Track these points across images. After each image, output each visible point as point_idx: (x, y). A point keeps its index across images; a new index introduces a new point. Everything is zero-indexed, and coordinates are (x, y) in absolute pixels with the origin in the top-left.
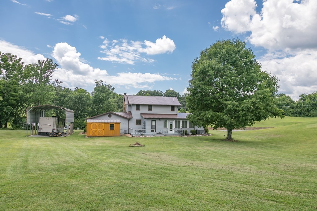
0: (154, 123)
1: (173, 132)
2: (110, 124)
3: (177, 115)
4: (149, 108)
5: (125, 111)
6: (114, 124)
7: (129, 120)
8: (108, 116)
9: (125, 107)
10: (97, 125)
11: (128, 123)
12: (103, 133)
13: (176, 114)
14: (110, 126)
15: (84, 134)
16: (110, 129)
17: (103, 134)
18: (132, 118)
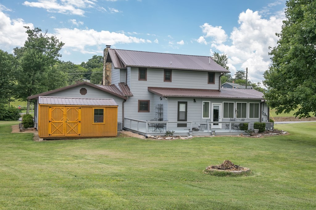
0: (182, 108)
1: (220, 126)
2: (94, 108)
3: (219, 91)
4: (165, 76)
5: (109, 83)
6: (104, 108)
7: (125, 100)
8: (78, 90)
9: (108, 74)
10: (65, 110)
11: (123, 107)
12: (79, 130)
13: (217, 89)
14: (95, 114)
15: (26, 132)
16: (95, 121)
17: (79, 133)
18: (132, 96)
